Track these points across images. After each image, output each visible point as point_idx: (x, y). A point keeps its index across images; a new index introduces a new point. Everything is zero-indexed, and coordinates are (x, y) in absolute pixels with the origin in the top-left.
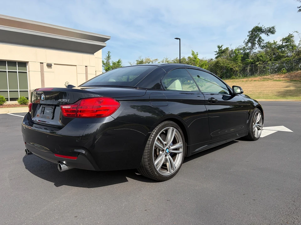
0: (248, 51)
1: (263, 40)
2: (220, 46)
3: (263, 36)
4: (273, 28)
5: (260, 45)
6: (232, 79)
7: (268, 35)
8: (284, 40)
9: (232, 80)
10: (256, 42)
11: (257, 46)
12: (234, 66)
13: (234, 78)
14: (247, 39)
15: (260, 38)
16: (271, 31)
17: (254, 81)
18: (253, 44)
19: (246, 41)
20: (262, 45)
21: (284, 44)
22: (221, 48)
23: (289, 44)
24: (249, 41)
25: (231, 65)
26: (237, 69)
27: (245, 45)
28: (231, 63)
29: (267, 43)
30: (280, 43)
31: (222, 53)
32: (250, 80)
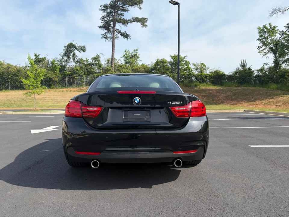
0: (64, 64)
1: (76, 56)
2: (37, 55)
3: (76, 52)
4: (84, 47)
5: (74, 60)
6: (53, 88)
7: (80, 52)
8: (94, 58)
9: (52, 90)
10: (71, 57)
11: (72, 60)
12: (53, 76)
13: (54, 88)
14: (63, 52)
15: (74, 54)
16: (83, 49)
17: (74, 91)
18: (69, 58)
19: (62, 54)
20: (76, 60)
21: (93, 62)
22: (38, 57)
23: (97, 62)
24: (65, 55)
25: (51, 75)
26: (56, 79)
27: (62, 58)
28: (50, 73)
29: (80, 59)
30: (90, 61)
31: (39, 62)
32: (70, 90)
